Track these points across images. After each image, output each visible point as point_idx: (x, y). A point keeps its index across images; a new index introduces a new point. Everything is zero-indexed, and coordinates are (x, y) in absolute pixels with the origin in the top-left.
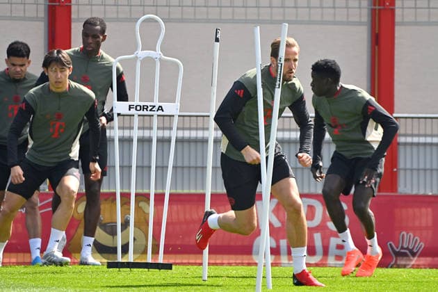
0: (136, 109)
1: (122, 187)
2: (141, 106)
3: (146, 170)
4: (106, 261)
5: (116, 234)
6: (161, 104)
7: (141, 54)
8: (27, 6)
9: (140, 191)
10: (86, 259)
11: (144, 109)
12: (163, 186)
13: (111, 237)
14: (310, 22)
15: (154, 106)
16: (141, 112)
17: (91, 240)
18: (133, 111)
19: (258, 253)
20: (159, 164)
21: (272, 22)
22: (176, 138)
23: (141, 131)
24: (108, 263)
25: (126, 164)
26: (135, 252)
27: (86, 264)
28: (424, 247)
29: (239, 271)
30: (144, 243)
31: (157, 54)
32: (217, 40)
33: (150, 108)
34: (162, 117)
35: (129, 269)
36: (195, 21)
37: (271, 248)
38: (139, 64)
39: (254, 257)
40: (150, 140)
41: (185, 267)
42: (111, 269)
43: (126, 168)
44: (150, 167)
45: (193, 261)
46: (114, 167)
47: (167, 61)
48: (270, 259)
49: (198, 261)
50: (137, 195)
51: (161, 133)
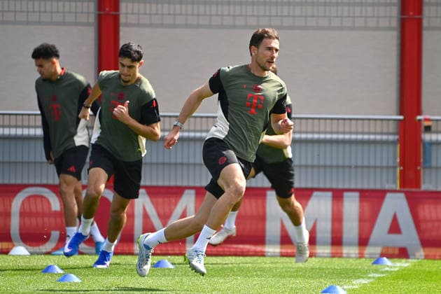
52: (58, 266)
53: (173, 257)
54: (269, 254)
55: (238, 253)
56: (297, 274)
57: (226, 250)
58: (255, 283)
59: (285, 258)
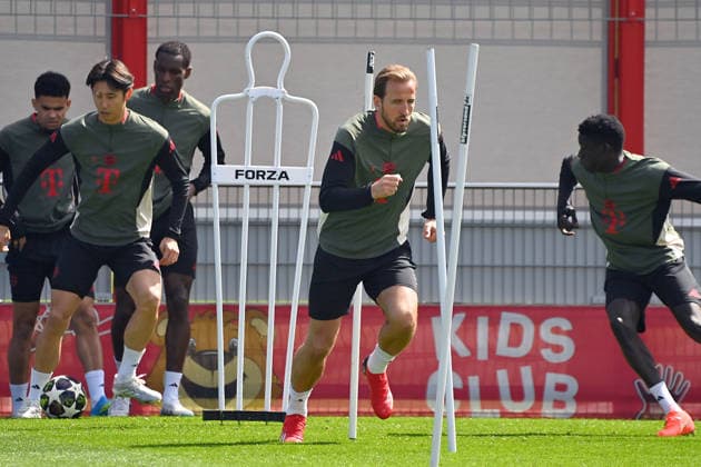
0: (247, 177)
1: (225, 296)
2: (253, 172)
3: (262, 270)
4: (201, 409)
5: (217, 368)
6: (285, 168)
7: (254, 91)
8: (79, 19)
9: (253, 302)
10: (171, 406)
11: (258, 175)
12: (289, 295)
13: (209, 372)
14: (514, 42)
15: (274, 172)
16: (254, 182)
17: (176, 377)
18: (242, 180)
19: (434, 398)
20: (283, 261)
21: (455, 42)
22: (309, 220)
23: (254, 211)
24: (204, 412)
25: (231, 260)
26: (245, 396)
27: (171, 414)
28: (691, 388)
29: (406, 425)
30: (260, 381)
31: (279, 91)
32: (370, 70)
33: (268, 175)
34: (286, 189)
35: (236, 422)
36: (337, 40)
37: (455, 389)
38: (251, 108)
39: (429, 403)
40: (267, 224)
41: (322, 419)
42: (209, 422)
43: (231, 267)
44: (268, 265)
45: (335, 410)
46: (214, 265)
47: (292, 102)
48: (453, 406)
49: (343, 409)
50: (248, 308)
51: (284, 214)
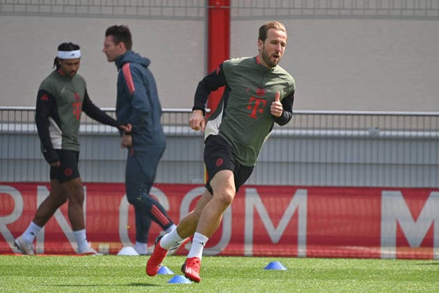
52: (168, 267)
53: (285, 259)
54: (385, 256)
55: (352, 255)
56: (414, 277)
57: (339, 252)
58: (370, 286)
59: (401, 260)
